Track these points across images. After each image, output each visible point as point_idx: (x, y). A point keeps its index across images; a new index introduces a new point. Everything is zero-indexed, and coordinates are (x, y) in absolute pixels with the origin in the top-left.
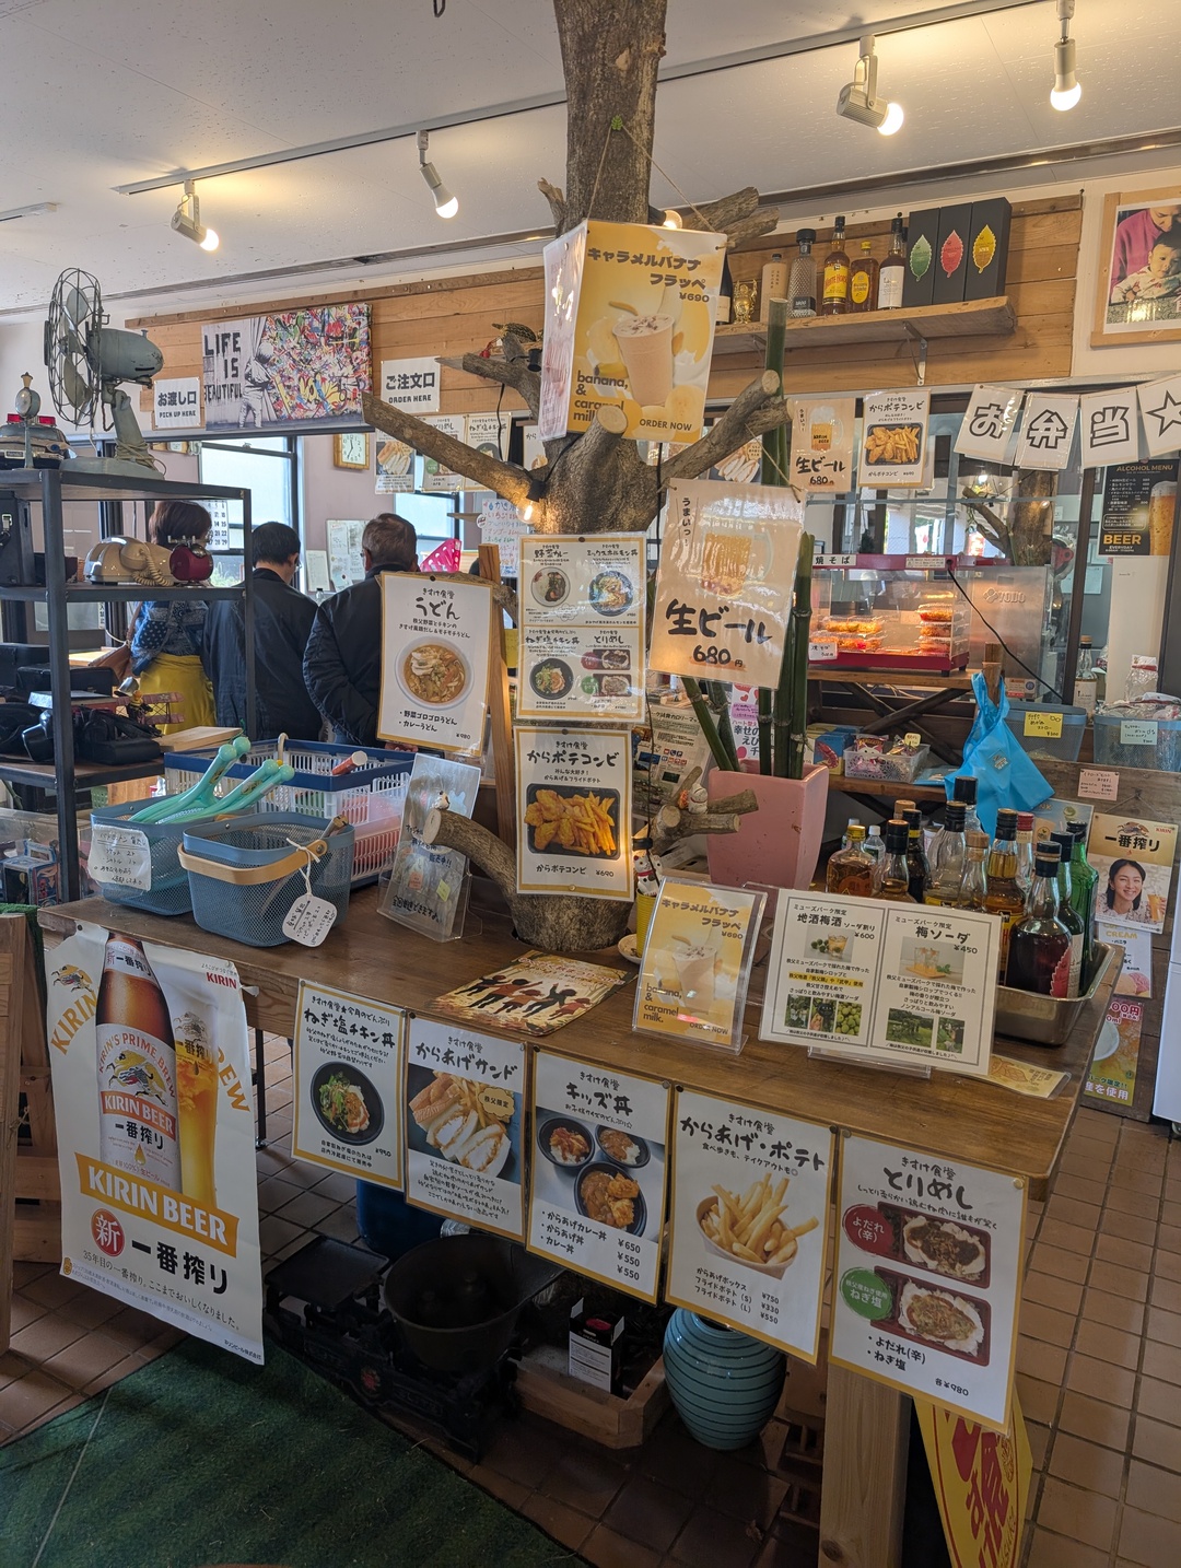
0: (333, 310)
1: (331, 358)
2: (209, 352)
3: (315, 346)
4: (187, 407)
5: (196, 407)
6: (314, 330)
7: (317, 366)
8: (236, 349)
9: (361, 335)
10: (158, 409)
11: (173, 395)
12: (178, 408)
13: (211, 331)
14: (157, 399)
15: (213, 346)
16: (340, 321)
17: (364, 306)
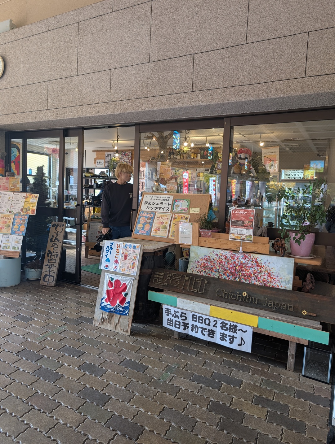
0: (126, 152)
1: (126, 159)
2: (106, 156)
3: (123, 157)
4: (102, 164)
5: (103, 164)
6: (123, 154)
7: (123, 160)
8: (111, 156)
9: (130, 156)
10: (97, 164)
11: (100, 162)
12: (100, 164)
13: (107, 153)
14: (97, 162)
15: (107, 155)
16: (127, 154)
17: (131, 152)
